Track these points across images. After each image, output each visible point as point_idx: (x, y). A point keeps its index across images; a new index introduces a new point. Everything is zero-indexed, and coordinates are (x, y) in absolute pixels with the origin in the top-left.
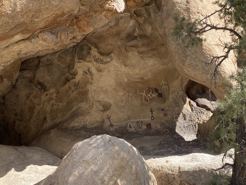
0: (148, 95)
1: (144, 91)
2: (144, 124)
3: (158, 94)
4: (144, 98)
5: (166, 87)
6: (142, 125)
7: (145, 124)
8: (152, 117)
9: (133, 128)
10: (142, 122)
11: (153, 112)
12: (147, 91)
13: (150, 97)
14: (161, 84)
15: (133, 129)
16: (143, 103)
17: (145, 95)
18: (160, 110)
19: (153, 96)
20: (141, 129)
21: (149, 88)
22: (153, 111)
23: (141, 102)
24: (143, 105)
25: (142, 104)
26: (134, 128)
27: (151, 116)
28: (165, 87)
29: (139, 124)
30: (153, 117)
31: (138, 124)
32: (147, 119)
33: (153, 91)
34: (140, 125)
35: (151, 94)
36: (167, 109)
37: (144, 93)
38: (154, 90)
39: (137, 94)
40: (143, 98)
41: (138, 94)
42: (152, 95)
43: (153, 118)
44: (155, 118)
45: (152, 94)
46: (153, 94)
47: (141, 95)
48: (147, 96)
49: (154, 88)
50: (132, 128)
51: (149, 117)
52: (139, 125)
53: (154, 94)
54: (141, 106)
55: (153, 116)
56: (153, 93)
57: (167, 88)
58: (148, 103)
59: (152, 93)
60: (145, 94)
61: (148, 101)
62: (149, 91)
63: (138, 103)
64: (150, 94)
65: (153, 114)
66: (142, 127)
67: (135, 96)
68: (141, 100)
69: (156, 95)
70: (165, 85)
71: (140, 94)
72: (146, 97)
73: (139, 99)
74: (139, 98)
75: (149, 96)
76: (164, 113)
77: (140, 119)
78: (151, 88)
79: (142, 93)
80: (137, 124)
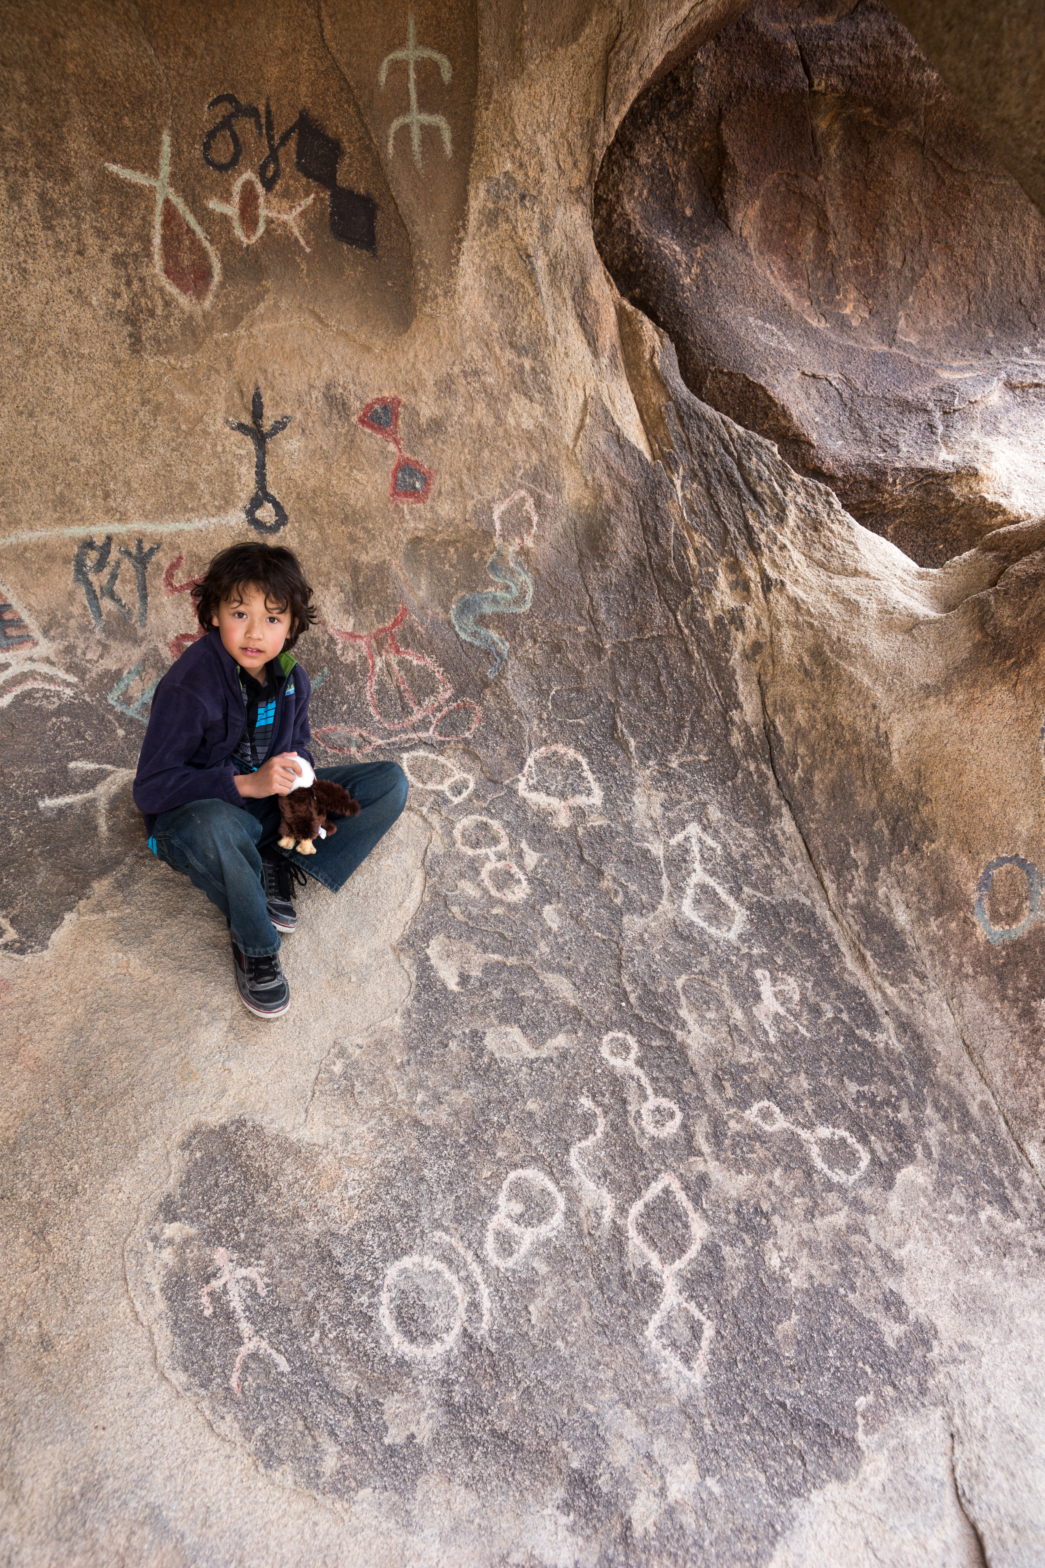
0: (214, 205)
1: (166, 139)
2: (170, 575)
3: (326, 195)
4: (157, 241)
5: (438, 129)
6: (144, 597)
7: (180, 578)
8: (261, 497)
9: (37, 634)
10: (142, 559)
11: (270, 445)
12: (207, 147)
13: (238, 232)
14: (383, 77)
15: (45, 647)
16: (152, 313)
17: (167, 201)
18: (354, 419)
19: (269, 221)
20: (136, 641)
21: (224, 109)
22: (280, 425)
23: (117, 295)
24: (148, 331)
25: (131, 319)
26: (46, 632)
27: (252, 486)
28: (417, 118)
29: (114, 577)
30: (277, 505)
31: (92, 577)
32: (198, 524)
33: (274, 156)
34: (126, 590)
35: (249, 200)
36: (427, 409)
37: (165, 169)
38: (285, 139)
39: (67, 175)
40: (147, 241)
41: (85, 177)
42: (263, 212)
43: (266, 513)
44: (292, 518)
45: (260, 189)
46: (275, 201)
47: (120, 187)
48: (205, 217)
49: (285, 119)
50: (25, 639)
51: (226, 503)
52: (112, 595)
53: (286, 194)
54: (123, 353)
55: (272, 491)
56: (269, 185)
57: (447, 136)
58: (207, 304)
59: (262, 173)
60: (174, 179)
61: (205, 275)
62: (223, 151)
63: (80, 297)
64: (237, 188)
65: (270, 468)
66: (152, 617)
67: (44, 200)
68: (118, 260)
69: (303, 214)
70: (421, 95)
71: (103, 172)
72: (190, 231)
73: (92, 241)
74: (99, 232)
75: (225, 219)
76: (392, 464)
77: (123, 518)
78: (253, 112)
79: (126, 163)
80: (89, 584)
